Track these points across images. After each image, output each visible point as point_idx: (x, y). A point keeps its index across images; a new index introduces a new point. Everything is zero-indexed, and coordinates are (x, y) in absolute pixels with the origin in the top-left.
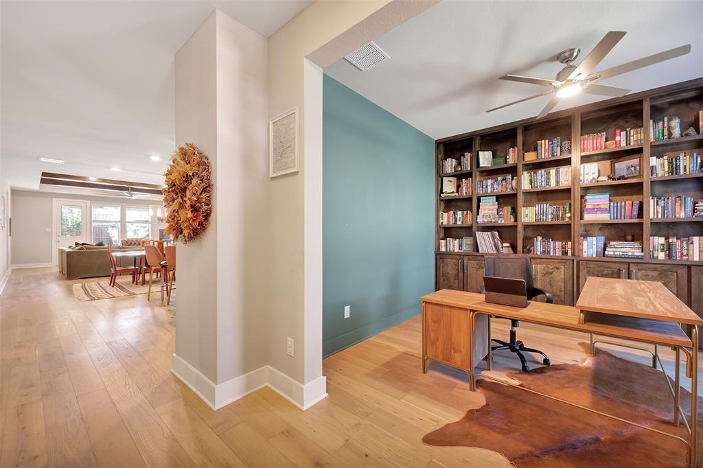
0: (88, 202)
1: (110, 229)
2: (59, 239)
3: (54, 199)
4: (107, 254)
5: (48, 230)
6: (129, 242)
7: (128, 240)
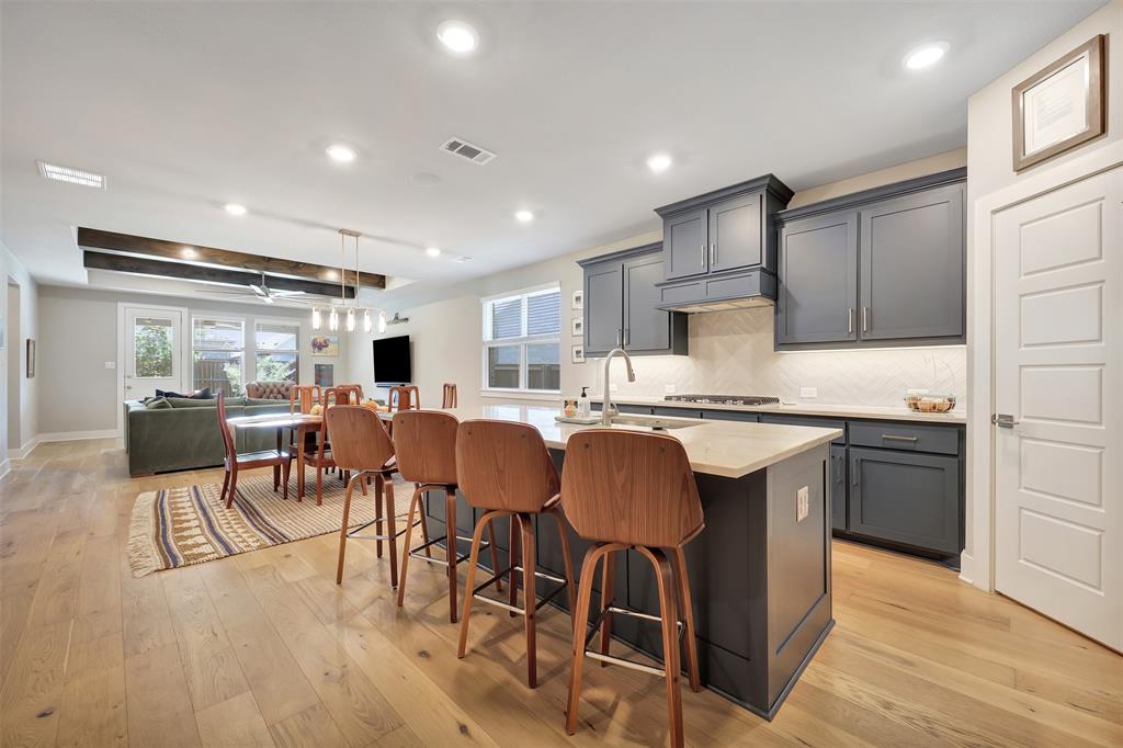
0: (185, 310)
1: (227, 365)
2: (129, 382)
3: (120, 304)
4: (215, 418)
5: (110, 365)
6: (261, 389)
7: (259, 385)
